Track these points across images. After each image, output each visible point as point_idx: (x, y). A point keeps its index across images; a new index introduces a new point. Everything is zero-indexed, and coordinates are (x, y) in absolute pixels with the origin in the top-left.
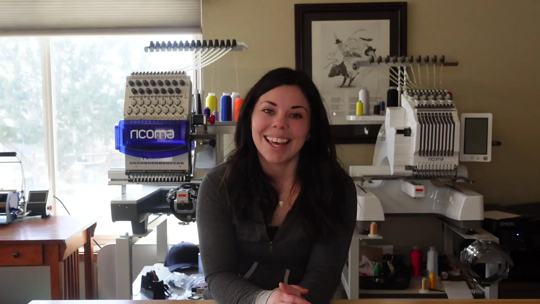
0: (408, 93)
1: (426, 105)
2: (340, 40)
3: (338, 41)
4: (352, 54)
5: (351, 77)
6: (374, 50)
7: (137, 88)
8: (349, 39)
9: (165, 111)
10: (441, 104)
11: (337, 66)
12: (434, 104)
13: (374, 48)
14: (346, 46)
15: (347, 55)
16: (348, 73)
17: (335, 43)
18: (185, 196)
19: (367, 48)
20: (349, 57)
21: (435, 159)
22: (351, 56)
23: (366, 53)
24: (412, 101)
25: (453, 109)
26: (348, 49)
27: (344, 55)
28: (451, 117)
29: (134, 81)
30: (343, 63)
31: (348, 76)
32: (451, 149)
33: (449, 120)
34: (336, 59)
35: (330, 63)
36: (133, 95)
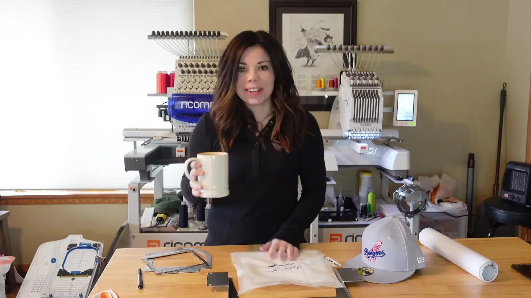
0: (346, 74)
1: (359, 84)
2: (305, 29)
3: (303, 30)
4: (314, 41)
5: (313, 58)
6: (332, 38)
7: (185, 69)
8: (312, 28)
9: (207, 87)
10: (370, 83)
11: (302, 50)
12: (365, 83)
13: (331, 36)
14: (310, 34)
15: (310, 41)
16: (311, 55)
17: (301, 32)
18: (182, 151)
19: (325, 36)
20: (312, 43)
21: (365, 125)
22: (313, 42)
23: (325, 40)
24: (348, 81)
25: (379, 87)
26: (311, 36)
27: (308, 41)
28: (377, 94)
29: (183, 63)
30: (307, 47)
31: (311, 58)
32: (377, 117)
33: (375, 96)
34: (301, 44)
35: (297, 48)
36: (181, 74)
